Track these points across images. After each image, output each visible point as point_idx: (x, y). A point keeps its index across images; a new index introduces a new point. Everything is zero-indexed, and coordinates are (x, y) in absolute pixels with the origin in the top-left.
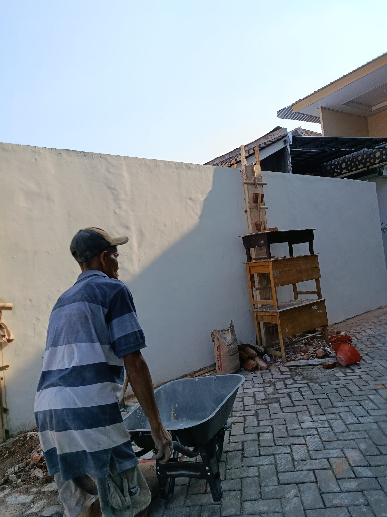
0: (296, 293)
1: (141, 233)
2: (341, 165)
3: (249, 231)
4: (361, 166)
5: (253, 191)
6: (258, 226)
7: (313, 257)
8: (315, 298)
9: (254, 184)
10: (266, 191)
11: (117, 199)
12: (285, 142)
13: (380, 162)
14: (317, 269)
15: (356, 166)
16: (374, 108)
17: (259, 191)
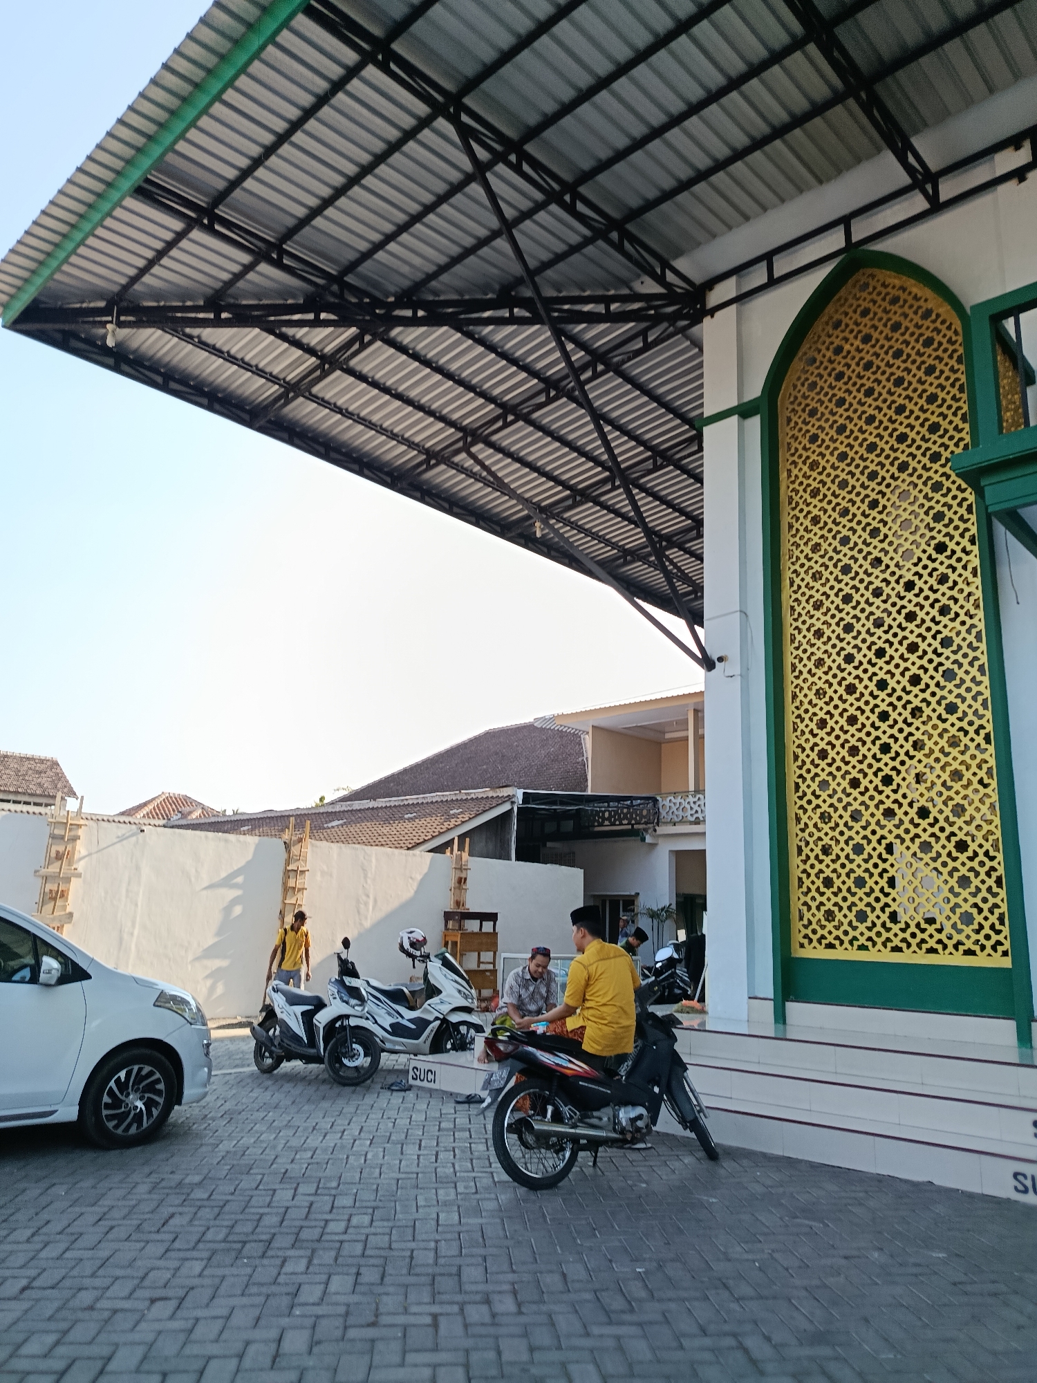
0: (479, 962)
1: (375, 901)
2: (604, 812)
3: (450, 907)
4: (625, 822)
5: (459, 874)
6: (458, 903)
7: (494, 934)
8: (491, 967)
9: (461, 869)
10: (471, 876)
11: (366, 877)
12: (513, 803)
13: (646, 823)
14: (496, 944)
15: (620, 820)
16: (668, 736)
17: (463, 876)
